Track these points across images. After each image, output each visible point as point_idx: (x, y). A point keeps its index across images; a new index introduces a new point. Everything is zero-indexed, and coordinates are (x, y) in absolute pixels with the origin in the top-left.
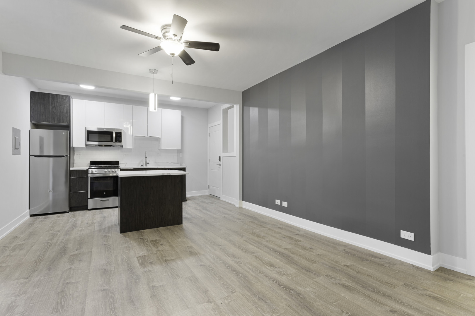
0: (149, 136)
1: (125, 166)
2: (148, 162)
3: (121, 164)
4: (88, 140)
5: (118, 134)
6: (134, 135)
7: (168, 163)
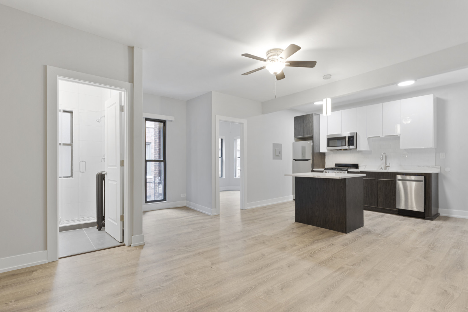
0: (385, 135)
1: (365, 169)
2: (388, 165)
3: (360, 166)
4: (328, 146)
5: (351, 138)
6: (368, 136)
7: (418, 166)
